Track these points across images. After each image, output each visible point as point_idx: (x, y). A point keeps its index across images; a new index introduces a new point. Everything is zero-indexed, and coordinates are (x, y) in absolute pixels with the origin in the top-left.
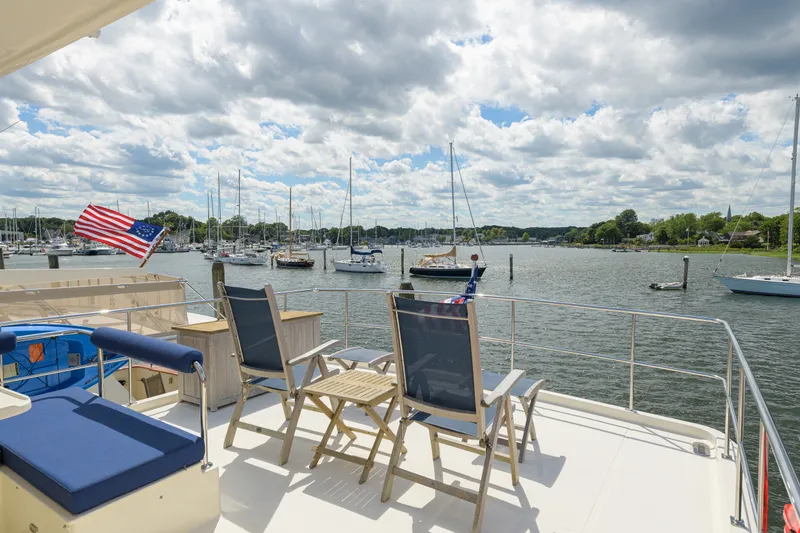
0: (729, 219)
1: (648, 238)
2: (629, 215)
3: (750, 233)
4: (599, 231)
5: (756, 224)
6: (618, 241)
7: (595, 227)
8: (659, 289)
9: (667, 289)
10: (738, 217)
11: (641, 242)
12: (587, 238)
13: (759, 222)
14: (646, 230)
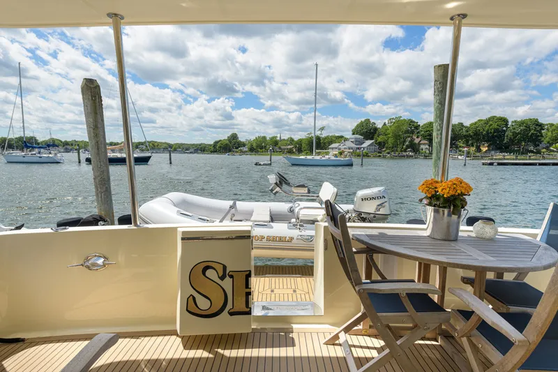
0: (281, 140)
1: (245, 149)
2: (234, 137)
3: (289, 147)
4: (218, 145)
6: (230, 151)
7: (216, 143)
8: (260, 165)
9: (264, 165)
10: (284, 140)
11: (241, 151)
12: (212, 149)
13: (292, 142)
14: (244, 145)
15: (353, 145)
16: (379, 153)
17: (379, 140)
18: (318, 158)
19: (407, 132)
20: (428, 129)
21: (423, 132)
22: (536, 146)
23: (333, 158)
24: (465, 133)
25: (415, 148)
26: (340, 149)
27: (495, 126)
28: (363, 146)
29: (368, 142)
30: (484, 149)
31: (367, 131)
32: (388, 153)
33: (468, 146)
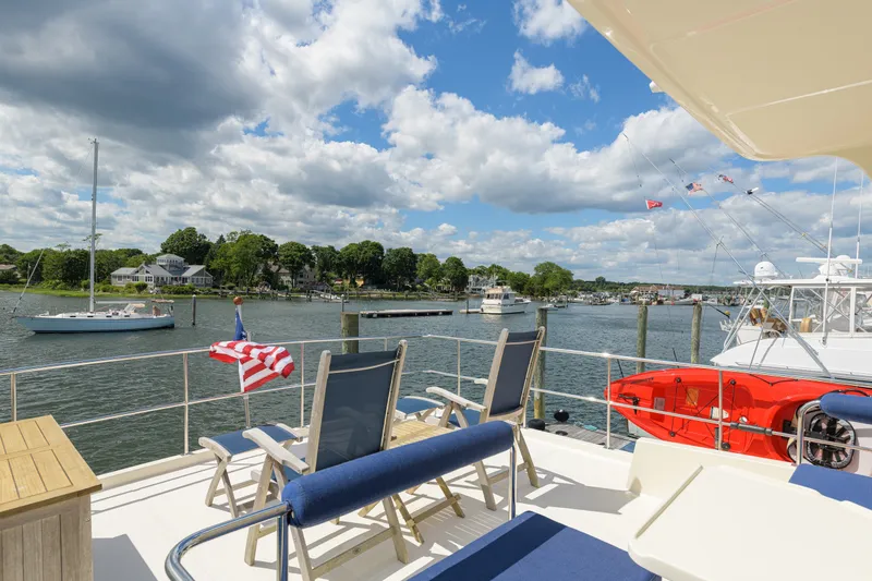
5: (7, 258)
13: (10, 256)
15: (166, 274)
16: (214, 287)
17: (214, 265)
18: (101, 316)
19: (258, 254)
20: (289, 253)
21: (282, 258)
22: (411, 281)
23: (135, 315)
24: (337, 261)
25: (271, 279)
26: (136, 279)
27: (370, 254)
28: (185, 275)
29: (194, 269)
30: (360, 283)
31: (190, 247)
32: (231, 288)
33: (341, 278)
